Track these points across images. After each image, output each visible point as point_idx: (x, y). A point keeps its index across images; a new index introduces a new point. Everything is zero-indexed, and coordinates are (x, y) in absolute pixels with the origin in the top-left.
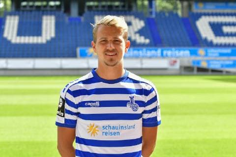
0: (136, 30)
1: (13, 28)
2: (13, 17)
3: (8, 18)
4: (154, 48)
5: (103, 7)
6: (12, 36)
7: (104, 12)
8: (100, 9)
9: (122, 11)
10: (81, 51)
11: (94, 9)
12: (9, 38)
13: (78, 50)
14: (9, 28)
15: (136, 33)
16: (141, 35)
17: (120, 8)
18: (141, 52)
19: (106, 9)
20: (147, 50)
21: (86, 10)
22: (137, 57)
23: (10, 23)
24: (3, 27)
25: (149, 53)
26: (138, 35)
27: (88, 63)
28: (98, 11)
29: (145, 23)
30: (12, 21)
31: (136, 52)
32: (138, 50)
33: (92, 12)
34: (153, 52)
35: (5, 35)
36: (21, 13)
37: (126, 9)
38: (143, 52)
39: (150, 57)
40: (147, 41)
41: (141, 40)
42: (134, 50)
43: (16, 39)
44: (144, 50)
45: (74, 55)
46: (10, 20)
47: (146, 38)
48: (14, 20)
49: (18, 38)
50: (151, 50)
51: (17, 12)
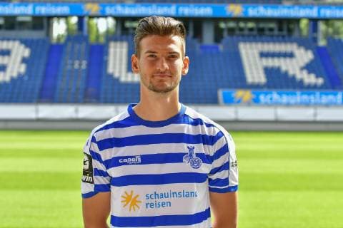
0: (302, 64)
1: (121, 60)
2: (118, 44)
3: (112, 44)
4: (331, 91)
5: (251, 30)
6: (120, 72)
7: (252, 38)
8: (246, 32)
9: (278, 36)
10: (224, 94)
11: (237, 32)
12: (116, 75)
13: (220, 93)
14: (115, 59)
15: (302, 69)
16: (309, 72)
17: (276, 32)
18: (312, 97)
19: (255, 33)
20: (321, 94)
21: (225, 34)
22: (307, 105)
23: (115, 53)
24: (105, 58)
25: (325, 99)
26: (305, 72)
27: (236, 113)
28: (243, 36)
29: (314, 54)
30: (118, 50)
31: (305, 97)
32: (309, 94)
33: (235, 37)
34: (331, 97)
35: (110, 70)
36: (130, 37)
37: (285, 33)
38: (315, 97)
39: (327, 105)
40: (320, 81)
41: (310, 79)
42: (302, 94)
43: (126, 76)
44: (318, 94)
45: (214, 101)
46: (115, 47)
47: (317, 77)
48: (121, 48)
49: (130, 75)
50: (327, 94)
51: (124, 37)
